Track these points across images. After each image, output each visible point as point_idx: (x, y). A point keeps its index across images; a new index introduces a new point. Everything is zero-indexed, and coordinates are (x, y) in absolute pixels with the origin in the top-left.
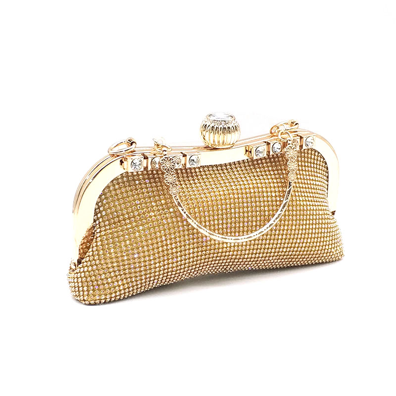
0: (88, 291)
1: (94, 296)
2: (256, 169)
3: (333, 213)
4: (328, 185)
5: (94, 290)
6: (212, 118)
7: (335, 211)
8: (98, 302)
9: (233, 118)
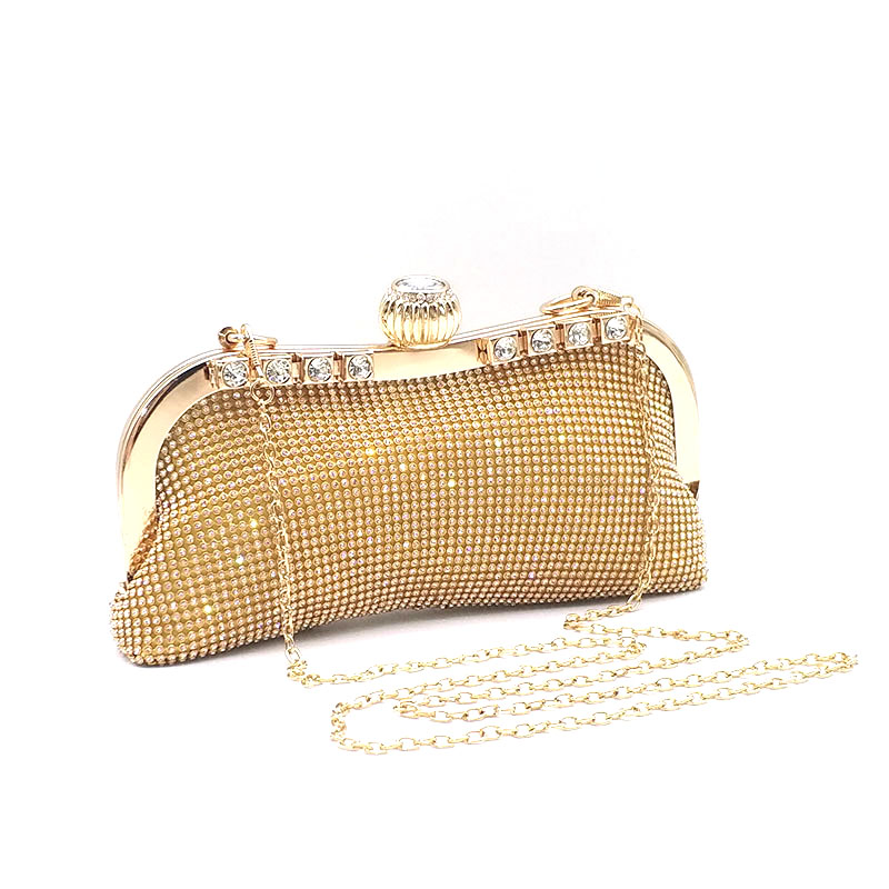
0: (142, 635)
1: (153, 646)
2: (499, 387)
3: (694, 487)
4: (673, 425)
5: (153, 635)
6: (402, 289)
7: (698, 483)
8: (161, 659)
9: (445, 288)
